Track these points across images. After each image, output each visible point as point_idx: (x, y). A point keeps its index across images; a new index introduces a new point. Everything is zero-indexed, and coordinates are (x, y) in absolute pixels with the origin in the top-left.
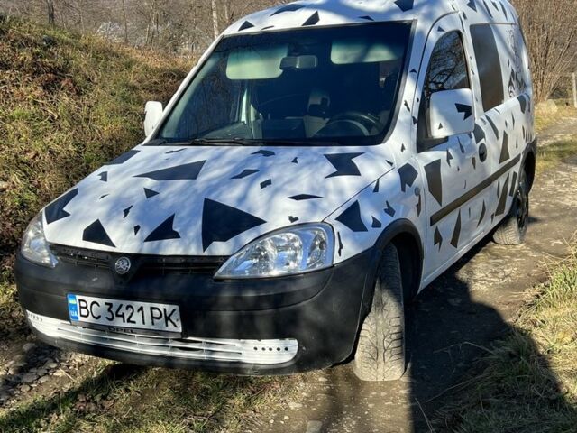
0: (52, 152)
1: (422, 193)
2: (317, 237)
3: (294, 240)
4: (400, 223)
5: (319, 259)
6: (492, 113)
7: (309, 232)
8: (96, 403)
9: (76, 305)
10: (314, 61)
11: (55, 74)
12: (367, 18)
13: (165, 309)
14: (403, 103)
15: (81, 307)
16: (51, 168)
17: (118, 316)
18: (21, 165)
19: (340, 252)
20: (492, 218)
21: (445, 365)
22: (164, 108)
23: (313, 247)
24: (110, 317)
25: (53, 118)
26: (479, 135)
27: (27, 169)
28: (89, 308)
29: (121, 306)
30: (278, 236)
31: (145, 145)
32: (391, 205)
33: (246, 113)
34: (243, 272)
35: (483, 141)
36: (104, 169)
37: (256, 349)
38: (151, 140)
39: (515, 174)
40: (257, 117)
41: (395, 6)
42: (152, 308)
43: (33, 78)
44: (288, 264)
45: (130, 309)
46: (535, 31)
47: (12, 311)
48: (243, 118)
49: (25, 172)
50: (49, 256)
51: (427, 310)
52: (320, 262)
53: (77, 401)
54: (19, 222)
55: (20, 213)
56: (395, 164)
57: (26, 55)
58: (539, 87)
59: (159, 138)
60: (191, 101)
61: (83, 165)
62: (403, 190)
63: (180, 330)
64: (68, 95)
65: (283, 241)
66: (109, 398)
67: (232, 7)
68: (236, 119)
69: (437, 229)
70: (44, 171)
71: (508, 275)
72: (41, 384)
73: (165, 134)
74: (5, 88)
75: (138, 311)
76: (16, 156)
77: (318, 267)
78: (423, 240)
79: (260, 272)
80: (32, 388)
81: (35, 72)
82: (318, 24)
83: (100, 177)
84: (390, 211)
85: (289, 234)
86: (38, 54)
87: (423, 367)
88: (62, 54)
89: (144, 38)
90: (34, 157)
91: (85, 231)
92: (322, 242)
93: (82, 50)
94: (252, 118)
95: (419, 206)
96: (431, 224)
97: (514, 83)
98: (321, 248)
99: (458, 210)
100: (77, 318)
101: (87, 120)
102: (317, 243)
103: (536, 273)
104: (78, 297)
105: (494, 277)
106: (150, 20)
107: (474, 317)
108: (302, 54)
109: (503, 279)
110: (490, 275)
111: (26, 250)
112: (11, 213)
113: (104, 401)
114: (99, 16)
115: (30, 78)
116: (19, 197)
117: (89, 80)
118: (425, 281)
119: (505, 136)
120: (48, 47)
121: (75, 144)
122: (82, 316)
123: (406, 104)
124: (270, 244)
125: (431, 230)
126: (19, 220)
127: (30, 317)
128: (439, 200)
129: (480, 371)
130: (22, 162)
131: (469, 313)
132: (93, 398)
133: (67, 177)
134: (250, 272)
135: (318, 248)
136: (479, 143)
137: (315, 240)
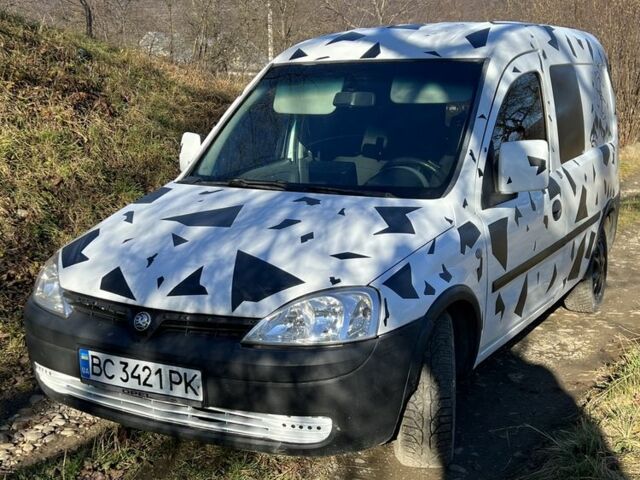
0: (78, 179)
1: (484, 256)
2: (361, 303)
3: (335, 305)
4: (457, 289)
5: (361, 328)
6: (570, 165)
7: (351, 297)
8: (103, 472)
9: (87, 361)
10: (371, 99)
11: (88, 92)
12: (434, 53)
13: (185, 374)
14: (469, 152)
15: (93, 364)
16: (77, 197)
17: (133, 377)
18: (43, 193)
19: (385, 321)
20: (564, 282)
21: (499, 453)
22: (202, 141)
23: (356, 314)
24: (125, 378)
25: (83, 141)
26: (554, 189)
27: (50, 197)
28: (102, 366)
29: (137, 366)
30: (316, 299)
31: (178, 182)
32: (448, 269)
33: (293, 150)
34: (275, 336)
35: (558, 197)
36: (131, 207)
37: (284, 425)
38: (185, 177)
39: (593, 234)
40: (305, 154)
41: (466, 41)
42: (171, 372)
43: (63, 96)
44: (326, 332)
45: (147, 370)
46: (627, 66)
47: (21, 357)
48: (290, 155)
49: (48, 200)
50: (62, 303)
51: (484, 385)
52: (363, 331)
53: (83, 468)
54: (38, 256)
55: (40, 246)
56: (455, 222)
57: (58, 70)
58: (628, 128)
59: (194, 176)
60: (236, 129)
61: (112, 195)
62: (463, 252)
63: (201, 398)
64: (101, 116)
65: (323, 305)
66: (118, 467)
67: (289, 22)
68: (282, 156)
69: (499, 296)
70: (68, 200)
71: (579, 349)
72: (45, 444)
73: (202, 171)
74: (33, 105)
75: (156, 373)
76: (39, 183)
77: (361, 336)
78: (482, 308)
79: (295, 338)
80: (35, 447)
81: (67, 90)
82: (379, 57)
83: (125, 217)
84: (446, 276)
85: (329, 298)
86: (70, 69)
87: (475, 454)
88: (98, 70)
89: (191, 51)
90: (58, 185)
91: (103, 279)
92: (367, 309)
93: (119, 67)
94: (300, 156)
95: (479, 271)
96: (493, 291)
97: (597, 131)
98: (365, 315)
99: (525, 274)
100: (88, 376)
101: (120, 145)
102: (361, 309)
103: (610, 348)
104: (91, 353)
105: (563, 350)
106: (199, 32)
107: (536, 397)
108: (358, 90)
109: (573, 353)
110: (558, 348)
111: (38, 293)
112: (29, 246)
113: (113, 471)
114: (142, 25)
115: (60, 97)
116: (40, 227)
117: (125, 101)
118: (483, 354)
119: (584, 191)
120: (83, 61)
121: (104, 172)
122: (93, 374)
123: (472, 154)
124: (307, 308)
125: (493, 298)
126: (37, 253)
127: (37, 370)
128: (504, 263)
129: (539, 464)
130: (45, 189)
131: (532, 392)
132: (100, 466)
133: (94, 208)
134: (283, 339)
135: (361, 315)
136: (554, 200)
137: (359, 305)
